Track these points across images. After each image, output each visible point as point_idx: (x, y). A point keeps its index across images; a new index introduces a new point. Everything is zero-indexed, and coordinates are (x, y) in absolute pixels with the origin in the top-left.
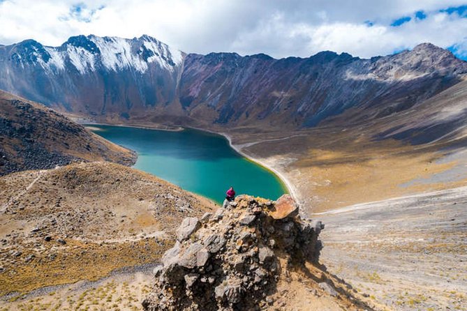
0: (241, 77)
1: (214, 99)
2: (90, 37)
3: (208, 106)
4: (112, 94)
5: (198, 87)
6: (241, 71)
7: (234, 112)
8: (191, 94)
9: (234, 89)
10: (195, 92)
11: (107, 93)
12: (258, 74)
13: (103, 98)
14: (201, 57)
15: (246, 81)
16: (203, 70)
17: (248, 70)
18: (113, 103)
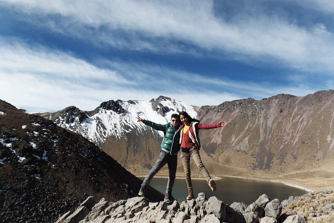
0: (266, 118)
1: (241, 144)
2: (117, 102)
3: (238, 151)
4: (134, 146)
5: (219, 134)
6: (263, 112)
7: (274, 155)
8: (213, 141)
9: (261, 131)
10: (217, 138)
11: (129, 146)
12: (285, 113)
13: (126, 150)
14: (215, 107)
15: (274, 122)
16: (220, 117)
17: (271, 110)
18: (135, 155)
